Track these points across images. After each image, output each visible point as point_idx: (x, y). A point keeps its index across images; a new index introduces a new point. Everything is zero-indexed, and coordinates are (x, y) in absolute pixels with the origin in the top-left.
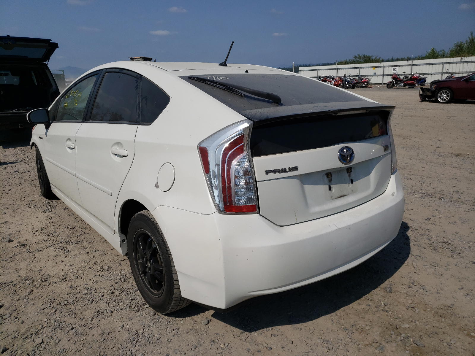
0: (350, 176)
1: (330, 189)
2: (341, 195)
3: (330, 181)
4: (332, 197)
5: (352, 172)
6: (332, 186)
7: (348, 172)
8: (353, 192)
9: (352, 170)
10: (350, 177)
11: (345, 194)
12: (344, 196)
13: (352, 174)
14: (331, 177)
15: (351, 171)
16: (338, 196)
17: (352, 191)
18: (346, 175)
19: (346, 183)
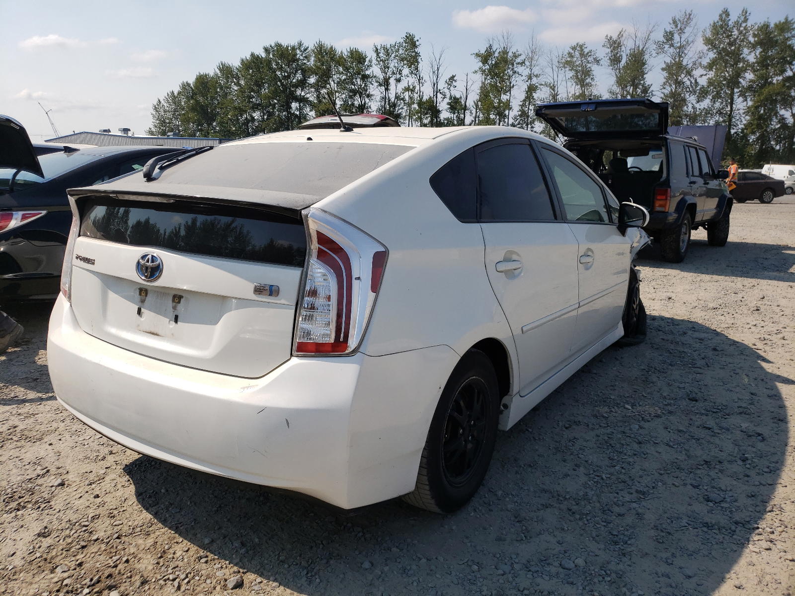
0: (175, 309)
1: (139, 312)
2: (153, 331)
3: (143, 301)
4: (138, 325)
5: (179, 305)
6: (143, 310)
7: (173, 301)
8: (173, 338)
9: (182, 300)
10: (176, 311)
11: (159, 333)
12: (157, 335)
13: (181, 307)
14: (146, 296)
15: (179, 302)
16: (148, 330)
17: (173, 334)
18: (170, 303)
19: (165, 316)
